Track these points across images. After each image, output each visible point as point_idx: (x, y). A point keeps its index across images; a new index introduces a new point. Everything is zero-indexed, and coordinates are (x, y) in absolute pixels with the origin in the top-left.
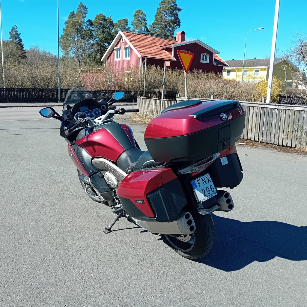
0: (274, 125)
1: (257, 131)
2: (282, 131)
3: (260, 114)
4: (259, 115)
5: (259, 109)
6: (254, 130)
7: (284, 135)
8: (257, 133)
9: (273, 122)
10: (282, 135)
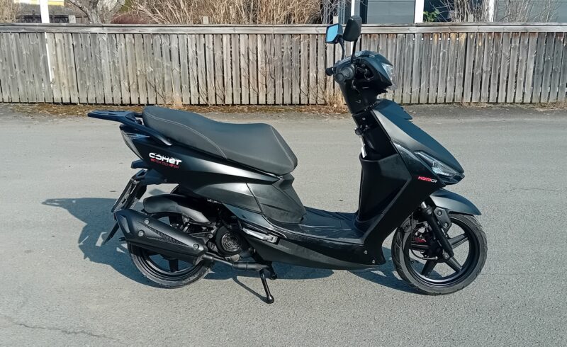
0: (105, 68)
1: (73, 82)
2: (124, 76)
3: (71, 47)
4: (69, 49)
5: (67, 35)
6: (65, 82)
7: (131, 83)
8: (73, 86)
9: (103, 61)
10: (126, 84)
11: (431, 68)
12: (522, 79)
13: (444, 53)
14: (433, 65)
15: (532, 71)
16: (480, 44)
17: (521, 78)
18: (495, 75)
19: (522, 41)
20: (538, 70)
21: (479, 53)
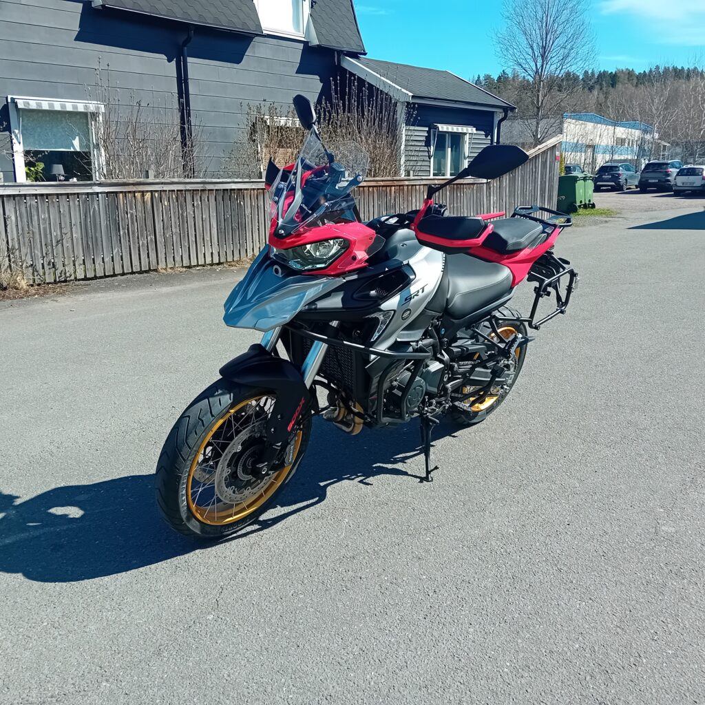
11: (121, 233)
12: (209, 239)
13: (132, 215)
14: (123, 229)
15: (216, 229)
16: (166, 203)
17: (207, 238)
18: (184, 236)
19: (203, 199)
20: (221, 229)
21: (166, 213)
